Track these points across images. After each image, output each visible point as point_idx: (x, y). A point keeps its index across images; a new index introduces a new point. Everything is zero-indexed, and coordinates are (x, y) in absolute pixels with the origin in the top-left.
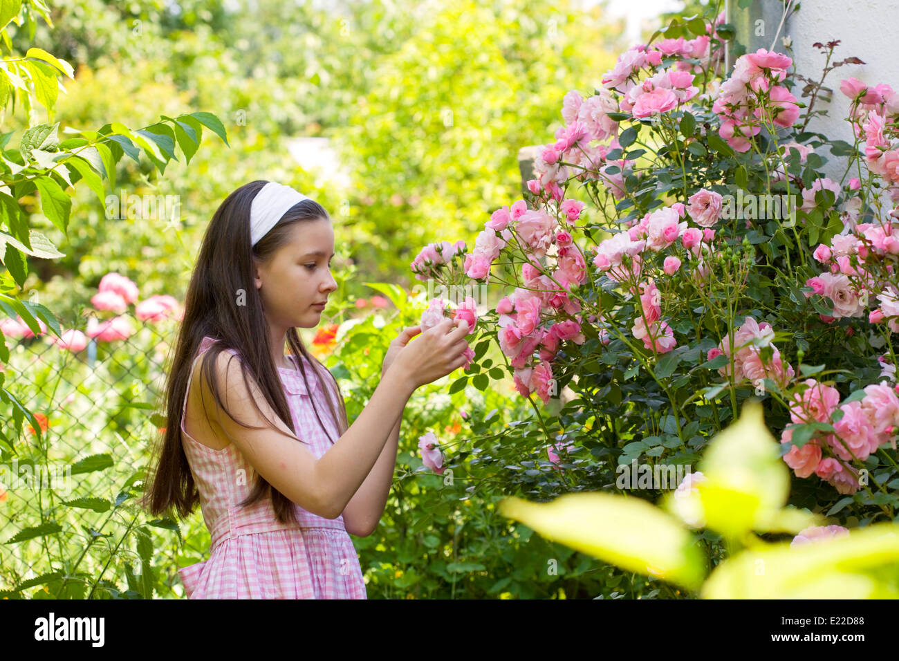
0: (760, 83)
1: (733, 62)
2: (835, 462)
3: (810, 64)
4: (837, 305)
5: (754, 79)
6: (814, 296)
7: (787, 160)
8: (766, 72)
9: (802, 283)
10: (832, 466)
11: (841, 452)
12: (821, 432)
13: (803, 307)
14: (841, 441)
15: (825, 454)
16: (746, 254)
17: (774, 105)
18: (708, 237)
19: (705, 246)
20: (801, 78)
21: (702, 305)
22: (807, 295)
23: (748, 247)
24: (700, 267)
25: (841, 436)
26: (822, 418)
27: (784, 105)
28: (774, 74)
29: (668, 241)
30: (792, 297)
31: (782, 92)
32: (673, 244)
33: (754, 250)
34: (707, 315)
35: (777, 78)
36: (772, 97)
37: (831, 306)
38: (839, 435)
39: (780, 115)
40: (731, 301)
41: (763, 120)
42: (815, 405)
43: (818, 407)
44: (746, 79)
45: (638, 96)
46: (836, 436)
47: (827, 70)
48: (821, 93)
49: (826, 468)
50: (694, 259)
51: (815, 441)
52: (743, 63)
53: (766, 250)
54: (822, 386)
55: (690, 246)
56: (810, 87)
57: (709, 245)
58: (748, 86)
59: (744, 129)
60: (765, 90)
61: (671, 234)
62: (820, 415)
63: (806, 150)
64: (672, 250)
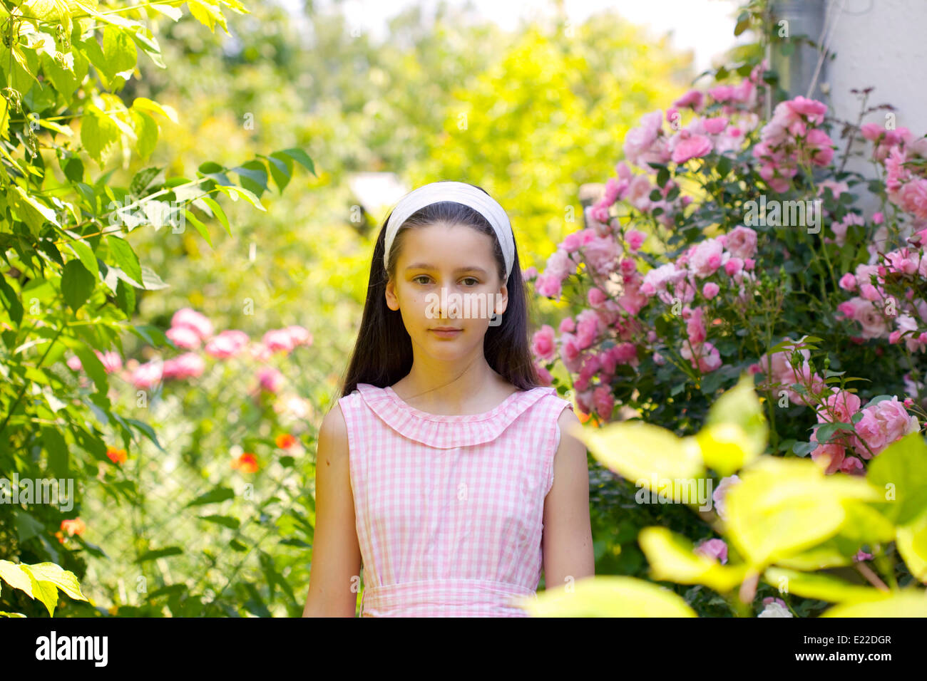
0: (798, 128)
1: (773, 108)
2: (858, 460)
3: (847, 109)
4: (866, 327)
5: (792, 124)
6: (845, 320)
7: (822, 197)
8: (803, 117)
9: (835, 309)
10: (854, 463)
11: (863, 452)
12: (845, 434)
13: (836, 330)
14: (862, 441)
15: (849, 453)
16: (782, 282)
17: (811, 147)
18: (748, 266)
19: (746, 274)
20: (838, 122)
21: (743, 328)
22: (838, 318)
23: (785, 275)
24: (742, 293)
25: (862, 437)
26: (845, 421)
27: (820, 147)
28: (811, 119)
29: (712, 269)
30: (825, 320)
31: (820, 134)
32: (717, 272)
33: (790, 278)
34: (748, 338)
35: (814, 122)
36: (809, 139)
37: (860, 328)
38: (860, 436)
39: (818, 156)
40: (769, 324)
41: (800, 161)
42: (839, 409)
43: (842, 412)
44: (785, 123)
45: (676, 143)
46: (858, 437)
47: (863, 114)
48: (858, 135)
49: (849, 466)
50: (737, 286)
51: (839, 442)
52: (782, 110)
53: (802, 279)
54: (846, 392)
55: (732, 274)
56: (847, 129)
57: (750, 273)
58: (787, 131)
59: (783, 171)
60: (802, 134)
61: (715, 262)
62: (843, 418)
63: (840, 188)
64: (715, 277)
